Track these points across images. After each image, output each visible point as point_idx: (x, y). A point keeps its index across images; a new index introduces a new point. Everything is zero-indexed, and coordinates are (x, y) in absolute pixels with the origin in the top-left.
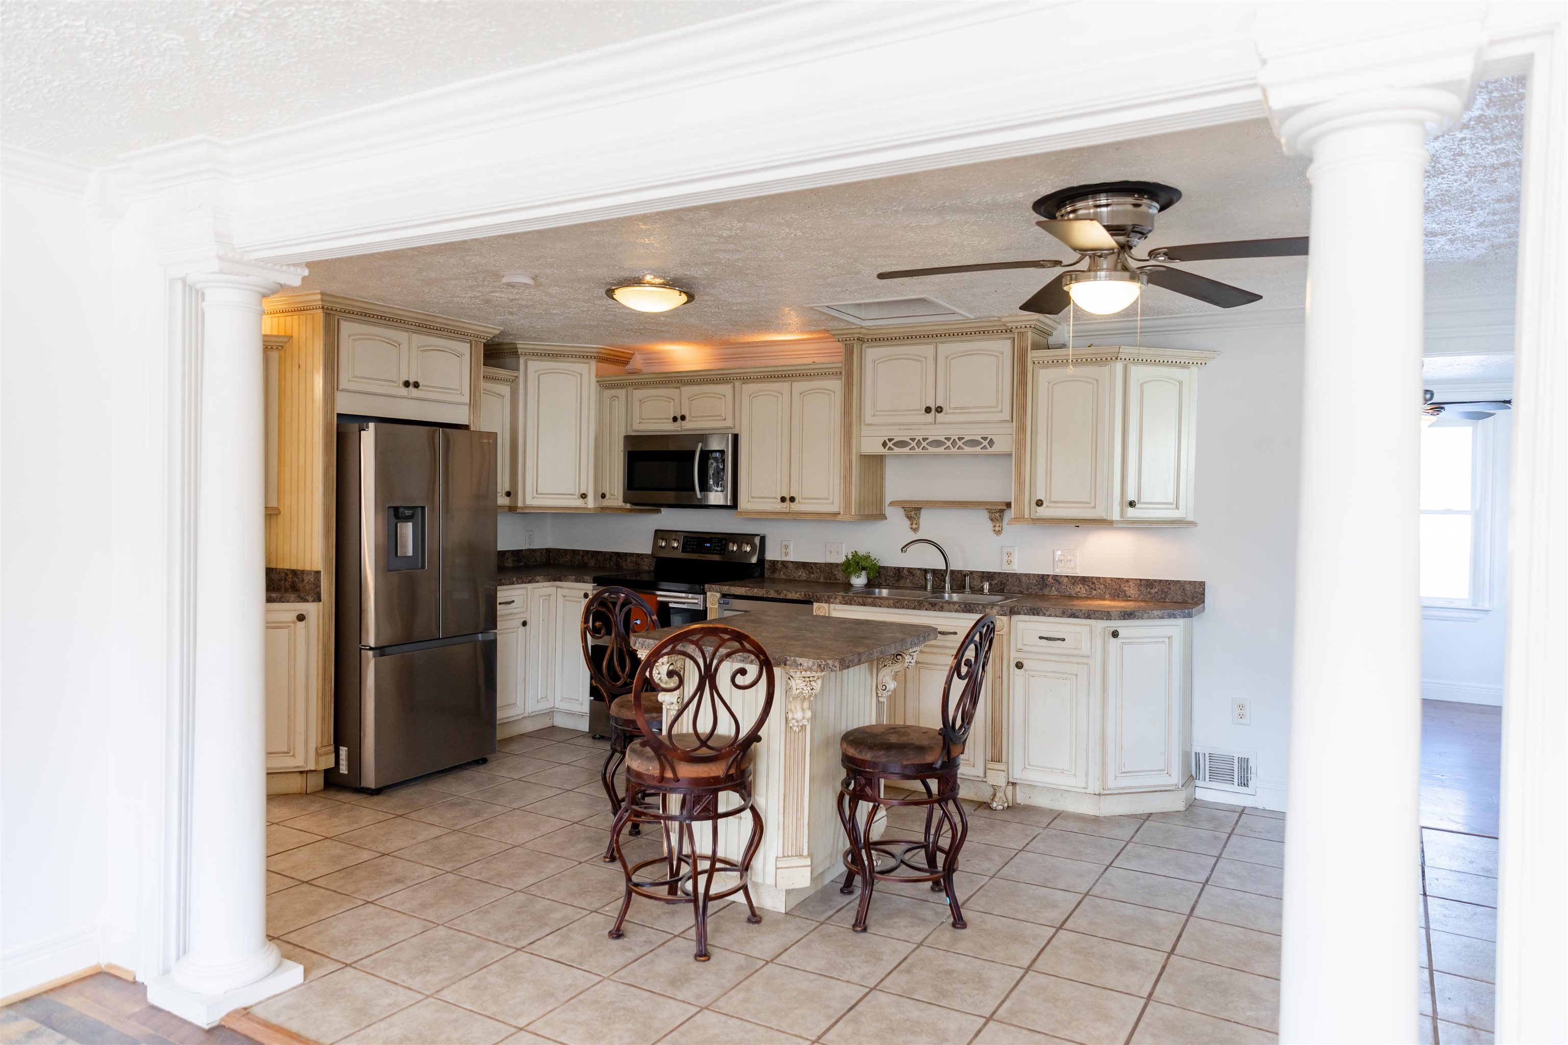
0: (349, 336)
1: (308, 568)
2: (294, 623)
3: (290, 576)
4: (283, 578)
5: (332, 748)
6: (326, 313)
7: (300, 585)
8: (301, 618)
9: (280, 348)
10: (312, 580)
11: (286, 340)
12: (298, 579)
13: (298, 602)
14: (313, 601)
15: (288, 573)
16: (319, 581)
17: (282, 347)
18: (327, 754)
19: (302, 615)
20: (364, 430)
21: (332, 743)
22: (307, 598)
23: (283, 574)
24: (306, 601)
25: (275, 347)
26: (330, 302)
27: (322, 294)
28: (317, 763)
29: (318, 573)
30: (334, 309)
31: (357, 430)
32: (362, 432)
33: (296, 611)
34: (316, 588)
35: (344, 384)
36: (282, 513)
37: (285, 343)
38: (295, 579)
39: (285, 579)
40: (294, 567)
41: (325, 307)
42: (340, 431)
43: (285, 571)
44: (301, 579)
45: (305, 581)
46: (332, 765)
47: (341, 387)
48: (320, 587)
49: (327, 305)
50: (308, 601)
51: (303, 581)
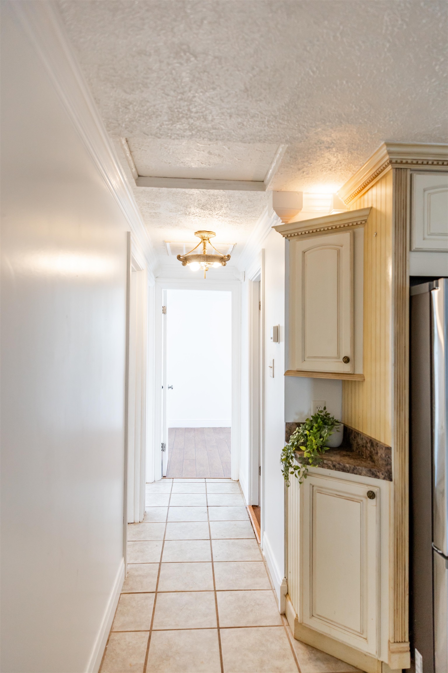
0: (425, 190)
1: (382, 441)
2: (364, 500)
3: (369, 445)
4: (365, 445)
5: (407, 645)
6: (396, 168)
7: (375, 457)
8: (371, 495)
9: (363, 222)
10: (384, 455)
11: (367, 213)
12: (374, 450)
13: (370, 476)
14: (384, 479)
15: (368, 441)
16: (390, 458)
17: (366, 221)
18: (401, 652)
19: (372, 492)
20: (434, 289)
21: (407, 639)
22: (378, 474)
23: (365, 441)
24: (376, 477)
25: (359, 223)
26: (399, 153)
27: (388, 145)
28: (389, 659)
29: (389, 449)
30: (404, 161)
31: (427, 290)
32: (433, 292)
33: (368, 485)
34: (387, 465)
35: (417, 243)
36: (366, 380)
37: (368, 215)
38: (372, 449)
39: (366, 447)
40: (373, 436)
41: (394, 161)
42: (413, 294)
43: (366, 439)
44: (376, 451)
45: (379, 454)
46: (408, 666)
47: (414, 248)
48: (391, 464)
49: (395, 157)
50: (379, 478)
51: (377, 453)
